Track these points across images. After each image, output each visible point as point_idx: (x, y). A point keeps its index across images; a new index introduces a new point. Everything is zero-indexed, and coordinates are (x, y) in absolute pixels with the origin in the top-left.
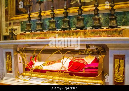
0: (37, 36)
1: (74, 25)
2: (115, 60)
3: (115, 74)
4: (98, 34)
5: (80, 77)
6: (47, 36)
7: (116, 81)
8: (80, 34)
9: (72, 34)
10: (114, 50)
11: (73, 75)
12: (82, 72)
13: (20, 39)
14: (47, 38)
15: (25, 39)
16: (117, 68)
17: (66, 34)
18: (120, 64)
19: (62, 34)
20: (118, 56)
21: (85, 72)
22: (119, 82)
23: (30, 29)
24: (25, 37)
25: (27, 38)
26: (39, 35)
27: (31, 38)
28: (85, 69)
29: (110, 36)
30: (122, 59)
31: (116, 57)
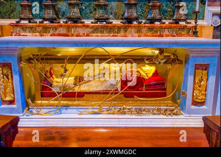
0: (51, 32)
1: (111, 14)
2: (197, 70)
3: (195, 91)
4: (159, 32)
5: (144, 99)
6: (73, 31)
7: (195, 100)
8: (131, 31)
9: (118, 30)
10: (197, 56)
11: (133, 97)
12: (142, 90)
13: (12, 35)
14: (73, 35)
15: (23, 35)
16: (198, 82)
17: (107, 29)
18: (202, 77)
19: (100, 29)
20: (200, 65)
21: (146, 90)
22: (200, 101)
23: (31, 16)
24: (25, 31)
25: (28, 34)
26: (56, 30)
27: (38, 34)
28: (146, 86)
29: (175, 36)
30: (206, 69)
31: (197, 67)
